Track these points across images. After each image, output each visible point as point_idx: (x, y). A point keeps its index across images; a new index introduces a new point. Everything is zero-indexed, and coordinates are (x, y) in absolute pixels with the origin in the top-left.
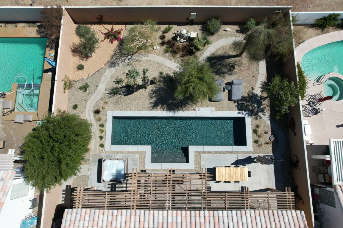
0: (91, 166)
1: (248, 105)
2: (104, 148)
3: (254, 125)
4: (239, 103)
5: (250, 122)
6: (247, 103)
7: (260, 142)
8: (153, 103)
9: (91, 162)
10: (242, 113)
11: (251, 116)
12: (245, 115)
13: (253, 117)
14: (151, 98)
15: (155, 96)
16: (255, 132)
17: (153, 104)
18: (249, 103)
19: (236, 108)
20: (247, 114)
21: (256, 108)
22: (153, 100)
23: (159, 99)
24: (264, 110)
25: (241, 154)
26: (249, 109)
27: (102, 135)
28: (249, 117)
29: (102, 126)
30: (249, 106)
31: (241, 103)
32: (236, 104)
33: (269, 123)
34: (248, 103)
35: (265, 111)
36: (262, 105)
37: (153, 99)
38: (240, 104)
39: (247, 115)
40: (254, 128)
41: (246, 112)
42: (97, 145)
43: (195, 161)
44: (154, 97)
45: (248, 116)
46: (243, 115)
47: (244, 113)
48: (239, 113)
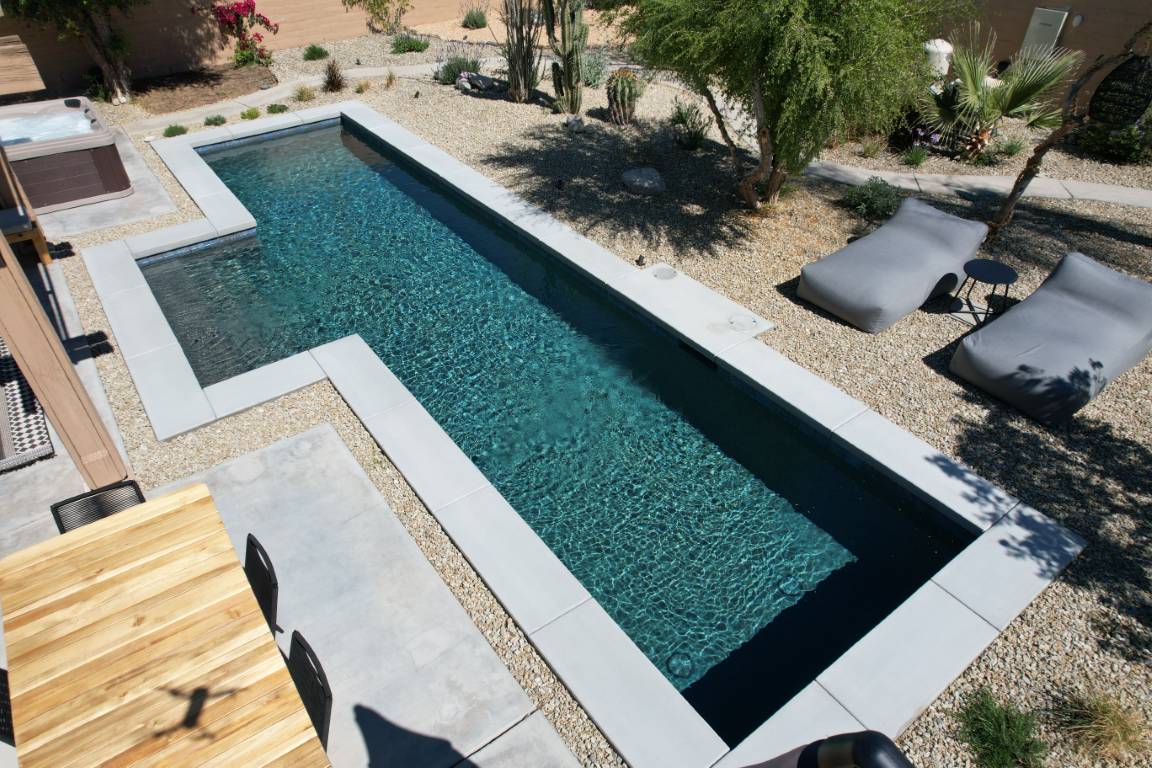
1: (1100, 492)
4: (1014, 425)
5: (1002, 612)
8: (511, 152)
10: (982, 491)
12: (996, 520)
13: (1088, 601)
14: (531, 135)
15: (554, 140)
17: (504, 153)
19: (955, 430)
20: (1024, 522)
22: (529, 144)
23: (550, 153)
26: (1098, 522)
27: (234, 120)
28: (1032, 564)
30: (1115, 509)
31: (1033, 441)
32: (975, 414)
34: (1112, 485)
37: (533, 141)
38: (1013, 433)
39: (1018, 532)
40: (1016, 696)
41: (1035, 515)
44: (542, 138)
45: (1032, 547)
46: (972, 500)
47: (1000, 500)
48: (942, 463)
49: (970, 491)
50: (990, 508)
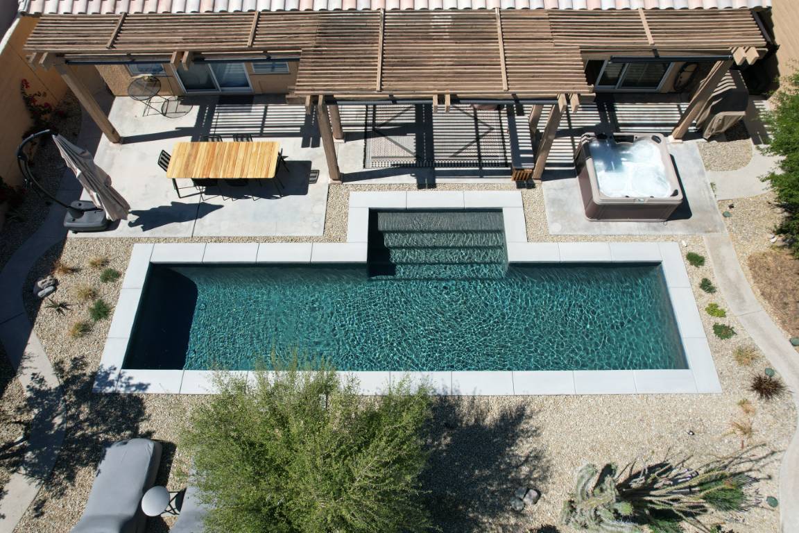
0: (711, 198)
1: (92, 425)
2: (685, 252)
3: (95, 334)
4: (128, 432)
5: (108, 345)
6: (94, 434)
7: (99, 273)
8: (522, 431)
9: (714, 208)
10: (128, 386)
11: (94, 376)
12: (120, 376)
13: (89, 370)
14: (537, 457)
15: (518, 467)
16: (102, 311)
17: (524, 426)
18: (83, 435)
19: (147, 411)
20: (111, 384)
21: (61, 407)
22: (523, 448)
23: (500, 451)
24: (29, 399)
25: (179, 235)
26: (91, 408)
27: (707, 298)
28: (106, 368)
29: (723, 332)
30: (86, 420)
32: (143, 427)
33: (34, 346)
34: (89, 432)
35: (28, 394)
36: (28, 425)
37: (527, 452)
38: (127, 429)
39: (112, 377)
40: (100, 324)
41: (109, 390)
42: (714, 261)
43: (346, 214)
44: (526, 461)
45: (107, 374)
46: (130, 378)
47: (122, 386)
48: (144, 387)
49: (132, 382)
50: (123, 379)
